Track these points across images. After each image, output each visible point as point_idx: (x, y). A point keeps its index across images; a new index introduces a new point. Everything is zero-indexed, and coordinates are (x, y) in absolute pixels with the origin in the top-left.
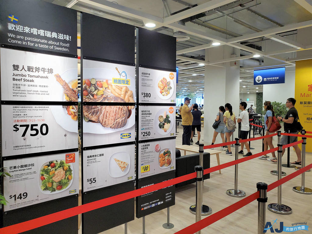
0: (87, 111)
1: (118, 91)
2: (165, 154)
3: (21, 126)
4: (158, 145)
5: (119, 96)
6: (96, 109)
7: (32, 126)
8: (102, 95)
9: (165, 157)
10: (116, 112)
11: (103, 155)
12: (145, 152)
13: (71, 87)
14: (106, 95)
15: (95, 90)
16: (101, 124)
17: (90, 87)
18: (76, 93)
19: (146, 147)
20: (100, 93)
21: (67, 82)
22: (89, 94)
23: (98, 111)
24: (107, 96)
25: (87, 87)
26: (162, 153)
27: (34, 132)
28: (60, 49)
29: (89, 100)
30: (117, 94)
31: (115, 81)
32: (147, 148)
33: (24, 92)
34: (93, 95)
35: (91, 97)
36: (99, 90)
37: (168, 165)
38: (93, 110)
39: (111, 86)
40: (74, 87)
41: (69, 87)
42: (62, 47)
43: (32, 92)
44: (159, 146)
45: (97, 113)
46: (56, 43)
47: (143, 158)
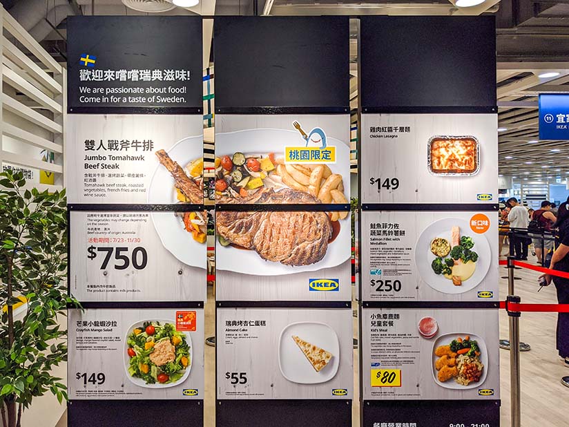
0: (225, 224)
1: (299, 176)
2: (455, 347)
3: (100, 249)
4: (429, 319)
5: (304, 189)
6: (245, 220)
7: (119, 250)
8: (261, 188)
9: (457, 357)
10: (295, 227)
11: (263, 323)
12: (382, 333)
13: (189, 175)
14: (270, 187)
15: (244, 177)
16: (259, 253)
17: (231, 171)
18: (198, 186)
19: (386, 320)
20: (255, 184)
21: (181, 165)
22: (229, 188)
23: (251, 224)
24: (272, 190)
25: (225, 172)
26: (447, 343)
27: (121, 262)
28: (167, 100)
29: (230, 199)
30: (297, 185)
31: (293, 154)
32: (391, 324)
33: (102, 188)
34: (238, 190)
35: (234, 194)
36: (251, 178)
37: (468, 381)
38: (238, 222)
39: (283, 166)
40: (196, 174)
41: (184, 174)
42: (171, 95)
43: (115, 188)
44: (432, 323)
45: (247, 228)
46: (159, 90)
47: (378, 348)
